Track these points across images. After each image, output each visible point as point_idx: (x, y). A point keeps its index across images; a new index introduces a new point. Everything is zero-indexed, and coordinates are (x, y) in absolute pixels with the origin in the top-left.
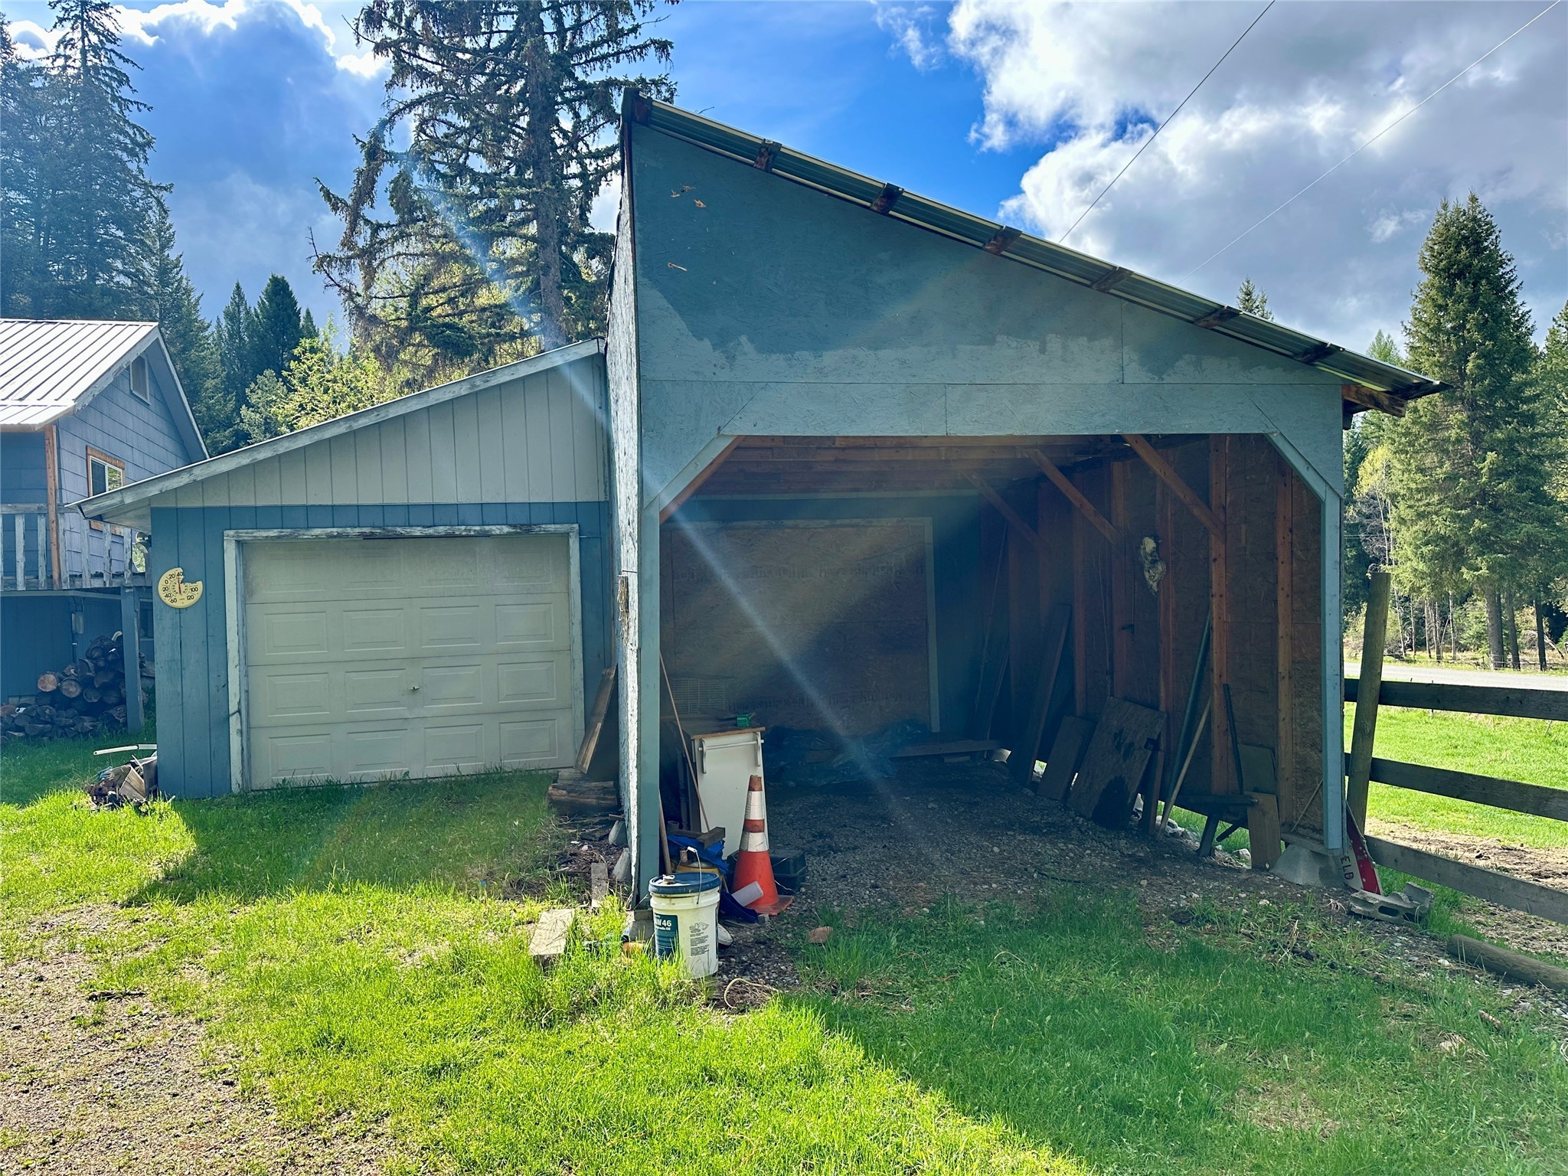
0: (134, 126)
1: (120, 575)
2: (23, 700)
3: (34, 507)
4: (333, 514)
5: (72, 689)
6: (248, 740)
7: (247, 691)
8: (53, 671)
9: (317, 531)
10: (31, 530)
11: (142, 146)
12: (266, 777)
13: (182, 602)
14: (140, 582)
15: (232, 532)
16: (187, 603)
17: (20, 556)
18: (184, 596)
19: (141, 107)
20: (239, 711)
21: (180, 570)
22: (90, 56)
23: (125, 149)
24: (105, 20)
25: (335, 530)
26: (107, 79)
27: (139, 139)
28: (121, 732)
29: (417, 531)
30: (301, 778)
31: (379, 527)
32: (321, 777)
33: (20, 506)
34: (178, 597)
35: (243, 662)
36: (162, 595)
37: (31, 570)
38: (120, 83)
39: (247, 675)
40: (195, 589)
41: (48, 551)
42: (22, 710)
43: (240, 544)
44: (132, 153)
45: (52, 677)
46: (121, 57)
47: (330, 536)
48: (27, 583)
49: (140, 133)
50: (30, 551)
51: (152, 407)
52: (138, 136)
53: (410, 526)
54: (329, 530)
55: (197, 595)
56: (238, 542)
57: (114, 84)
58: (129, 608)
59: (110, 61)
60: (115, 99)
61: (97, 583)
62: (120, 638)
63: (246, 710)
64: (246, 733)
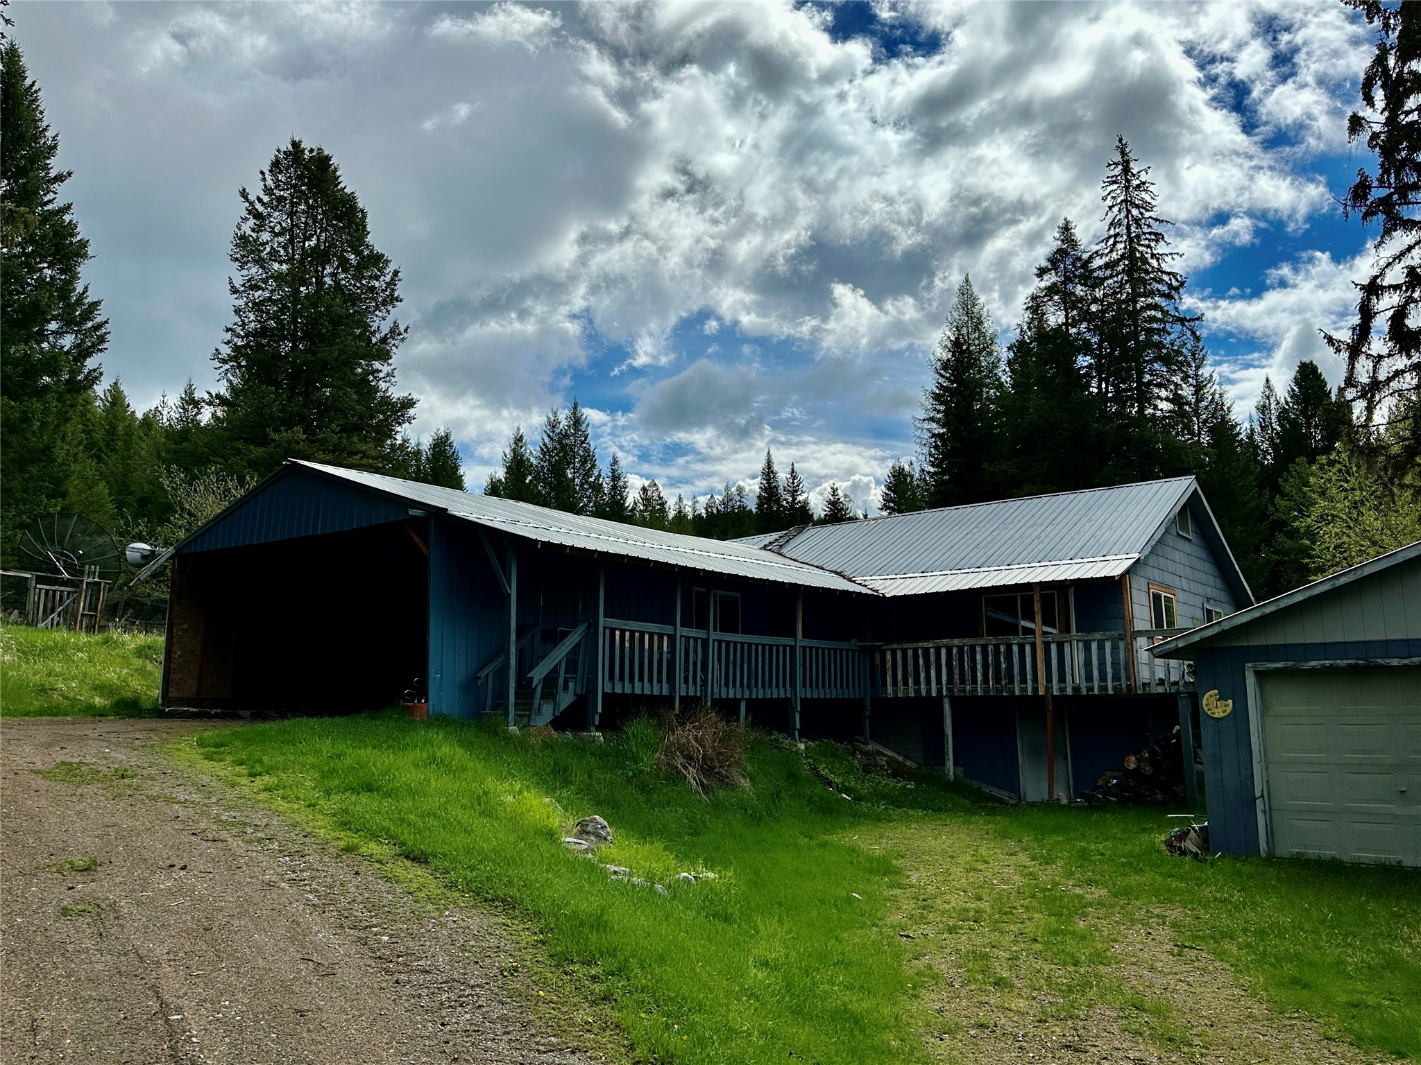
0: (1169, 274)
1: (1176, 683)
2: (1114, 774)
3: (1116, 633)
4: (1324, 649)
5: (1148, 769)
6: (1271, 819)
7: (1268, 782)
8: (1134, 754)
9: (1314, 663)
10: (1115, 648)
11: (1176, 289)
12: (1286, 848)
13: (1219, 714)
14: (1191, 689)
15: (1250, 665)
16: (1222, 715)
17: (1109, 670)
18: (1220, 710)
19: (1175, 256)
20: (1262, 796)
21: (1216, 691)
22: (1133, 229)
23: (1163, 295)
24: (1143, 195)
25: (1327, 662)
26: (1147, 242)
27: (1175, 283)
28: (1182, 804)
29: (1395, 662)
30: (1312, 852)
31: (1363, 659)
32: (1327, 853)
33: (1107, 633)
34: (1216, 711)
35: (1263, 759)
36: (1206, 708)
37: (1116, 678)
38: (1157, 241)
39: (1267, 769)
40: (1228, 705)
41: (1127, 663)
42: (1115, 781)
43: (1259, 674)
44: (1168, 296)
45: (1133, 758)
46: (1156, 220)
47: (1324, 667)
48: (1114, 688)
49: (1174, 277)
50: (1115, 664)
51: (1194, 541)
52: (1173, 280)
53: (1389, 657)
54: (1323, 662)
55: (1229, 710)
56: (1255, 672)
57: (1153, 244)
58: (1184, 708)
59: (1149, 226)
60: (1153, 256)
61: (1160, 690)
62: (1178, 731)
63: (1269, 797)
64: (1269, 813)
